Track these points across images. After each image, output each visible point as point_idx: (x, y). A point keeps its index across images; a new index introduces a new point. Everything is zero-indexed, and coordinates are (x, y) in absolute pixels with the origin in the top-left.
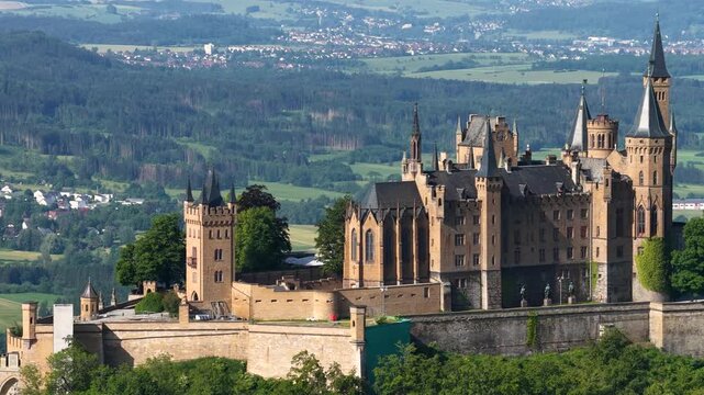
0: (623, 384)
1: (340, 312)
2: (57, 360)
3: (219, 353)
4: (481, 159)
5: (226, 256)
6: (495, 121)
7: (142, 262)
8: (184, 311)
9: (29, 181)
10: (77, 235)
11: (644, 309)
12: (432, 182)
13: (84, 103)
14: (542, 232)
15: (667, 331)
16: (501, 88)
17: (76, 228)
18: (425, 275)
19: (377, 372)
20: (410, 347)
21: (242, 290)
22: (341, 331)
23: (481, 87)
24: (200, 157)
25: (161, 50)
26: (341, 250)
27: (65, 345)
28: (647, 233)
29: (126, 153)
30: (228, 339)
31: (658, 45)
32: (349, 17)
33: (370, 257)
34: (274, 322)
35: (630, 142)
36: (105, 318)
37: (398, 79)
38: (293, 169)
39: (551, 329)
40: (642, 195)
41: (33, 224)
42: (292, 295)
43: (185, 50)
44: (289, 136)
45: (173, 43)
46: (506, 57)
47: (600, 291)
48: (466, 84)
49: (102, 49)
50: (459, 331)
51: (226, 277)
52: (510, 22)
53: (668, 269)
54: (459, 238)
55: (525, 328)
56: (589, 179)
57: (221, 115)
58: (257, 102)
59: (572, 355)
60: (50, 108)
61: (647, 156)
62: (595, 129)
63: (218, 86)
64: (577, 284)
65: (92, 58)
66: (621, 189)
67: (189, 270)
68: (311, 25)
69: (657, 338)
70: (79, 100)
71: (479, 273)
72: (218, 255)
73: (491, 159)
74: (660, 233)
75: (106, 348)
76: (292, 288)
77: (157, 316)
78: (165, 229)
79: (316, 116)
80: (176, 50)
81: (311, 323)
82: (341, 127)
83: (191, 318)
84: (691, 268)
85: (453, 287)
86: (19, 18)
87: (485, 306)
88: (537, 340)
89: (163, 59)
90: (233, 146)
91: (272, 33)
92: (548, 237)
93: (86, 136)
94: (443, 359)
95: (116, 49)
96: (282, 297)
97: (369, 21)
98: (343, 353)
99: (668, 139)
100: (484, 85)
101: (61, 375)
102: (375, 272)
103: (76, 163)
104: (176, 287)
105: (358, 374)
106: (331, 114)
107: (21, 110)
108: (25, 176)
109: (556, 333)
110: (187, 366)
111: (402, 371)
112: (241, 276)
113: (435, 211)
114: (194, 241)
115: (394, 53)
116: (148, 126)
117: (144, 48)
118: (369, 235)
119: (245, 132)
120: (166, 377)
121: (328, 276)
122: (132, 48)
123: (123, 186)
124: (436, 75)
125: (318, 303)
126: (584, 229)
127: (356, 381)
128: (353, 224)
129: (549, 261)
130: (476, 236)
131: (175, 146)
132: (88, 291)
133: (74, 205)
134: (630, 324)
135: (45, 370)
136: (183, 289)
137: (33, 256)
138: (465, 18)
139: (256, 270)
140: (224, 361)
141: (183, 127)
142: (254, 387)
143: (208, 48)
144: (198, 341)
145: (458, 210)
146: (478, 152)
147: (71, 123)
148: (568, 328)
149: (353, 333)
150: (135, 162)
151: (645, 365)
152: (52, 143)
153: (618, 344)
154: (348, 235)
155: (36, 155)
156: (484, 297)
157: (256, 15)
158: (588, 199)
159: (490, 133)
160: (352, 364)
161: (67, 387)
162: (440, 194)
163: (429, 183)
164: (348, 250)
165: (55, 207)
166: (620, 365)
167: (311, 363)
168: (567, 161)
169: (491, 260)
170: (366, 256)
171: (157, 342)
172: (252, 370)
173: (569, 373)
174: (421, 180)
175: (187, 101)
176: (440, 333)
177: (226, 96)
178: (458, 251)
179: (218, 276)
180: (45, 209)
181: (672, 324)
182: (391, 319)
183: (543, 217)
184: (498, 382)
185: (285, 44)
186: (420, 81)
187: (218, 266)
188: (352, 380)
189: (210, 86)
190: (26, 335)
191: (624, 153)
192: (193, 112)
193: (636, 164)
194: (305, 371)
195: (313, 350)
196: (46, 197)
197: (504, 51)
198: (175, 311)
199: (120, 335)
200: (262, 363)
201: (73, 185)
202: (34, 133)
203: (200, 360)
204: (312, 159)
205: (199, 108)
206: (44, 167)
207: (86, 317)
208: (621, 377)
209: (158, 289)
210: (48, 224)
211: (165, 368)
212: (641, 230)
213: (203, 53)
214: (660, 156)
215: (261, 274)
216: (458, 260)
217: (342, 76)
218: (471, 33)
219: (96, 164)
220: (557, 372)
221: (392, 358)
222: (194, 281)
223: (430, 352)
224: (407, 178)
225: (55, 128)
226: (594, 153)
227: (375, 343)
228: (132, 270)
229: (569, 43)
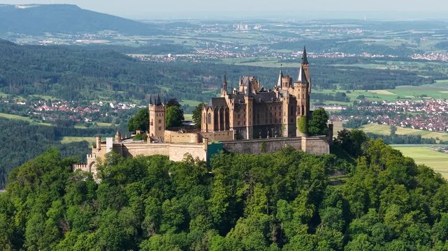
0: (291, 163)
1: (200, 140)
2: (107, 155)
3: (160, 153)
4: (246, 90)
5: (163, 122)
6: (251, 78)
7: (135, 124)
8: (149, 140)
9: (109, 100)
10: (124, 117)
11: (300, 139)
12: (230, 97)
13: (127, 74)
14: (266, 114)
15: (307, 146)
16: (267, 68)
17: (123, 115)
18: (228, 128)
19: (211, 159)
20: (222, 151)
21: (168, 133)
22: (200, 146)
23: (261, 68)
24: (165, 92)
25: (153, 56)
26: (200, 120)
27: (110, 151)
28: (301, 114)
29: (141, 90)
30: (163, 149)
31: (305, 54)
32: (217, 45)
33: (210, 122)
34: (178, 143)
35: (295, 85)
36: (123, 142)
37: (233, 65)
38: (197, 96)
39: (269, 145)
40: (299, 102)
41: (109, 114)
42: (184, 134)
43: (162, 56)
44: (195, 85)
45: (158, 54)
46: (269, 58)
47: (286, 133)
48: (255, 67)
49: (134, 56)
50: (239, 146)
51: (163, 129)
52: (271, 46)
53: (308, 126)
54: (239, 115)
55: (261, 145)
56: (282, 97)
57: (172, 78)
58: (185, 73)
59: (276, 154)
60: (115, 76)
61: (301, 89)
62: (284, 81)
63: (172, 68)
64: (278, 131)
65: (130, 59)
66: (292, 100)
67: (151, 126)
68: (204, 47)
69: (304, 149)
70: (125, 73)
71: (246, 127)
72: (160, 121)
73: (250, 90)
74: (305, 114)
75: (123, 152)
76: (184, 132)
77: (140, 141)
78: (143, 113)
79: (205, 78)
80: (158, 56)
81: (190, 144)
82: (213, 82)
83: (151, 142)
84: (314, 126)
85: (237, 132)
86: (106, 45)
87: (248, 138)
88: (265, 149)
89: (154, 59)
90: (176, 88)
91: (191, 50)
92: (269, 115)
93: (127, 84)
94: (233, 155)
95: (138, 56)
96: (181, 135)
97: (224, 46)
98: (200, 153)
99: (308, 84)
100: (262, 68)
101: (108, 160)
102: (211, 127)
103: (124, 93)
104: (147, 132)
105: (205, 160)
106: (210, 77)
107: (106, 76)
108: (107, 98)
109: (271, 147)
110: (150, 158)
111: (219, 159)
112: (168, 129)
113: (231, 107)
114: (152, 117)
115: (232, 57)
116: (148, 81)
117: (147, 55)
118: (210, 115)
119: (180, 83)
120: (142, 161)
121: (196, 129)
122: (144, 55)
123: (139, 101)
124: (246, 64)
125: (193, 137)
126: (280, 113)
127: (204, 162)
128: (204, 111)
129: (269, 123)
130: (245, 115)
131: (157, 88)
132: (118, 133)
133: (123, 108)
134: (295, 144)
135: (103, 158)
136: (149, 133)
137: (109, 125)
138: (256, 45)
139: (172, 126)
140: (162, 156)
141: (160, 81)
142: (172, 164)
143: (169, 55)
144: (154, 149)
145: (239, 107)
146: (246, 88)
147: (122, 80)
148: (275, 145)
149: (203, 147)
150: (144, 94)
151: (299, 157)
152: (116, 87)
153: (290, 150)
154: (203, 115)
155: (111, 91)
156: (247, 136)
157: (186, 44)
158: (282, 103)
159: (250, 83)
160: (203, 156)
161: (111, 164)
162: (233, 102)
163: (229, 98)
164: (203, 120)
165: (117, 108)
166: (291, 157)
167: (190, 156)
168: (275, 91)
169: (250, 123)
170: (208, 121)
171: (139, 150)
172: (171, 159)
173: (275, 160)
174: (227, 97)
175: (162, 73)
176: (232, 146)
177: (175, 71)
178: (239, 120)
179: (160, 129)
180: (113, 109)
181: (309, 144)
182: (216, 142)
183: (267, 109)
184: (251, 163)
185: (195, 54)
186: (241, 66)
187: (160, 125)
188: (203, 162)
189: (169, 68)
190: (98, 147)
191: (293, 88)
192: (163, 76)
193: (297, 92)
194: (187, 159)
195: (191, 152)
196: (114, 105)
197: (269, 56)
198: (146, 140)
199: (128, 148)
200: (174, 157)
201: (123, 101)
202: (110, 84)
203: (154, 156)
204: (203, 92)
205: (165, 75)
206: (113, 95)
207: (117, 142)
208: (291, 161)
209: (141, 133)
210: (114, 114)
211: (142, 158)
212: (299, 113)
213: (167, 57)
214: (305, 89)
215: (174, 128)
216: (239, 123)
217: (214, 64)
218: (258, 50)
219: (131, 94)
220: (270, 159)
221: (216, 155)
222: (152, 130)
223: (228, 153)
224: (222, 96)
225: (117, 82)
226: (284, 88)
227: (211, 150)
228: (132, 126)
229: (291, 53)
